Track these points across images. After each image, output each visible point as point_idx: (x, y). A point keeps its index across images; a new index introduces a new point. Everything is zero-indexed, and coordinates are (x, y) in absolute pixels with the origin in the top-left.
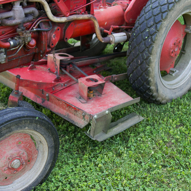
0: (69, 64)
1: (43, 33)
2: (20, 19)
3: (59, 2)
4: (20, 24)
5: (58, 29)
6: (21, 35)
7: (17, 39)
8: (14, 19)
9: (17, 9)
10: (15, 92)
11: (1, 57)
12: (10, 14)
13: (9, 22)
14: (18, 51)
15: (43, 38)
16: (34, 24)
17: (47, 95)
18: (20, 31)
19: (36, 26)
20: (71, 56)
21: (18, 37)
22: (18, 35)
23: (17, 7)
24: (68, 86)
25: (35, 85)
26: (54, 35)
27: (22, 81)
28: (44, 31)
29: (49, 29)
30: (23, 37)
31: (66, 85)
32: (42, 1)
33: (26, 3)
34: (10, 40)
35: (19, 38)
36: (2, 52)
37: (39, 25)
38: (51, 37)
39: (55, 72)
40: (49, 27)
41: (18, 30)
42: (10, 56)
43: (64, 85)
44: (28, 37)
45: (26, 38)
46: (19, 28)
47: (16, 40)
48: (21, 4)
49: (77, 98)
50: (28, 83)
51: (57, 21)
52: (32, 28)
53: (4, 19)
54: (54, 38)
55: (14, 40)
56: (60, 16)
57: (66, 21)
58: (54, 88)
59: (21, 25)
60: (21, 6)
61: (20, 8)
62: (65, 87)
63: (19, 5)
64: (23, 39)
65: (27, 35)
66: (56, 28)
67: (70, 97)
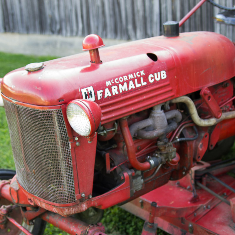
0: (204, 175)
1: (188, 144)
2: (162, 128)
3: (209, 99)
4: (162, 135)
5: (206, 136)
6: (163, 150)
7: (159, 156)
8: (154, 129)
9: (159, 115)
10: (149, 225)
11: (138, 183)
12: (149, 122)
13: (148, 134)
14: (156, 172)
15: (188, 151)
16: (176, 132)
17: (190, 225)
18: (162, 145)
19: (179, 134)
20: (207, 164)
21: (159, 153)
22: (159, 150)
23: (158, 113)
24: (212, 207)
25: (174, 213)
26: (201, 144)
27: (159, 209)
28: (189, 141)
29: (194, 136)
30: (166, 152)
31: (209, 206)
32: (187, 101)
33: (169, 105)
34: (149, 158)
35: (161, 154)
36: (138, 176)
37: (182, 133)
38: (197, 148)
39: (188, 187)
40: (194, 134)
41: (160, 143)
42: (147, 179)
43: (207, 207)
44: (172, 152)
45: (170, 154)
46: (160, 140)
47: (157, 157)
48: (163, 108)
49: (230, 226)
50: (165, 211)
51: (205, 125)
52: (175, 139)
53: (140, 130)
54: (201, 148)
55: (155, 158)
56: (207, 117)
57: (215, 123)
58: (196, 214)
59: (164, 137)
60: (163, 111)
61: (161, 113)
62: (208, 210)
63: (160, 109)
64: (165, 155)
65: (172, 150)
66: (203, 135)
67: (221, 226)
